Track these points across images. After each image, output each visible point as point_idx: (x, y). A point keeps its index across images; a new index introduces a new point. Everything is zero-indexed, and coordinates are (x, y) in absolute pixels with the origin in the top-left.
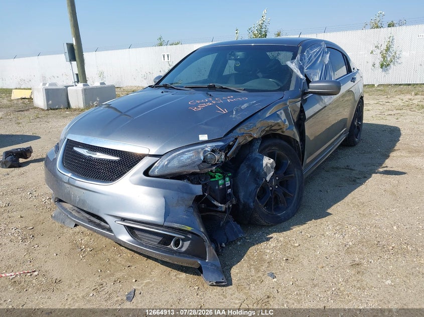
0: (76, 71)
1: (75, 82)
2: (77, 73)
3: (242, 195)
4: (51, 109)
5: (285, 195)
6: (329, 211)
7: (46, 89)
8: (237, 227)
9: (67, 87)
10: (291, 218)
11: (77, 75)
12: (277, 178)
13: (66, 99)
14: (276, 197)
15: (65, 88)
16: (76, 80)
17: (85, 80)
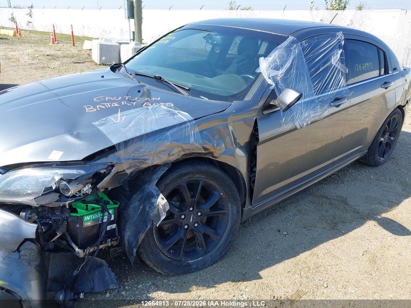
0: (133, 29)
1: (131, 40)
2: (134, 31)
3: (128, 234)
4: (103, 65)
5: (206, 237)
6: (262, 273)
7: (100, 44)
8: (110, 275)
9: (120, 44)
10: (206, 267)
11: (134, 32)
12: (199, 214)
13: (118, 56)
14: (193, 239)
15: (118, 44)
16: (132, 38)
17: (140, 39)
